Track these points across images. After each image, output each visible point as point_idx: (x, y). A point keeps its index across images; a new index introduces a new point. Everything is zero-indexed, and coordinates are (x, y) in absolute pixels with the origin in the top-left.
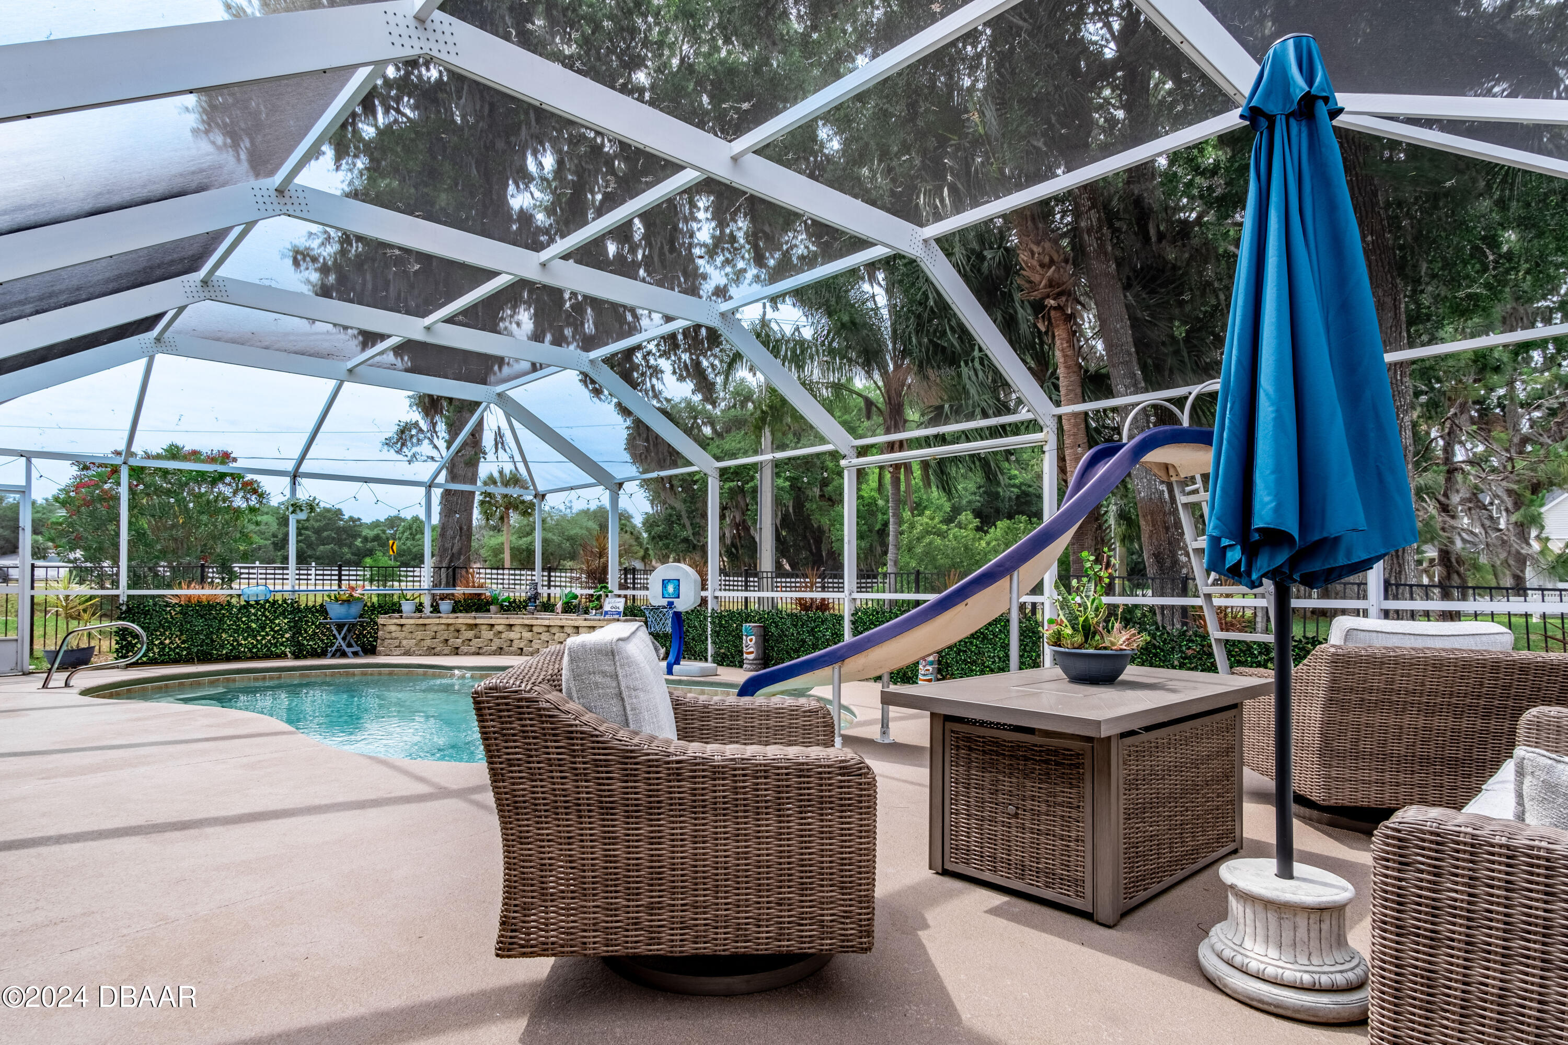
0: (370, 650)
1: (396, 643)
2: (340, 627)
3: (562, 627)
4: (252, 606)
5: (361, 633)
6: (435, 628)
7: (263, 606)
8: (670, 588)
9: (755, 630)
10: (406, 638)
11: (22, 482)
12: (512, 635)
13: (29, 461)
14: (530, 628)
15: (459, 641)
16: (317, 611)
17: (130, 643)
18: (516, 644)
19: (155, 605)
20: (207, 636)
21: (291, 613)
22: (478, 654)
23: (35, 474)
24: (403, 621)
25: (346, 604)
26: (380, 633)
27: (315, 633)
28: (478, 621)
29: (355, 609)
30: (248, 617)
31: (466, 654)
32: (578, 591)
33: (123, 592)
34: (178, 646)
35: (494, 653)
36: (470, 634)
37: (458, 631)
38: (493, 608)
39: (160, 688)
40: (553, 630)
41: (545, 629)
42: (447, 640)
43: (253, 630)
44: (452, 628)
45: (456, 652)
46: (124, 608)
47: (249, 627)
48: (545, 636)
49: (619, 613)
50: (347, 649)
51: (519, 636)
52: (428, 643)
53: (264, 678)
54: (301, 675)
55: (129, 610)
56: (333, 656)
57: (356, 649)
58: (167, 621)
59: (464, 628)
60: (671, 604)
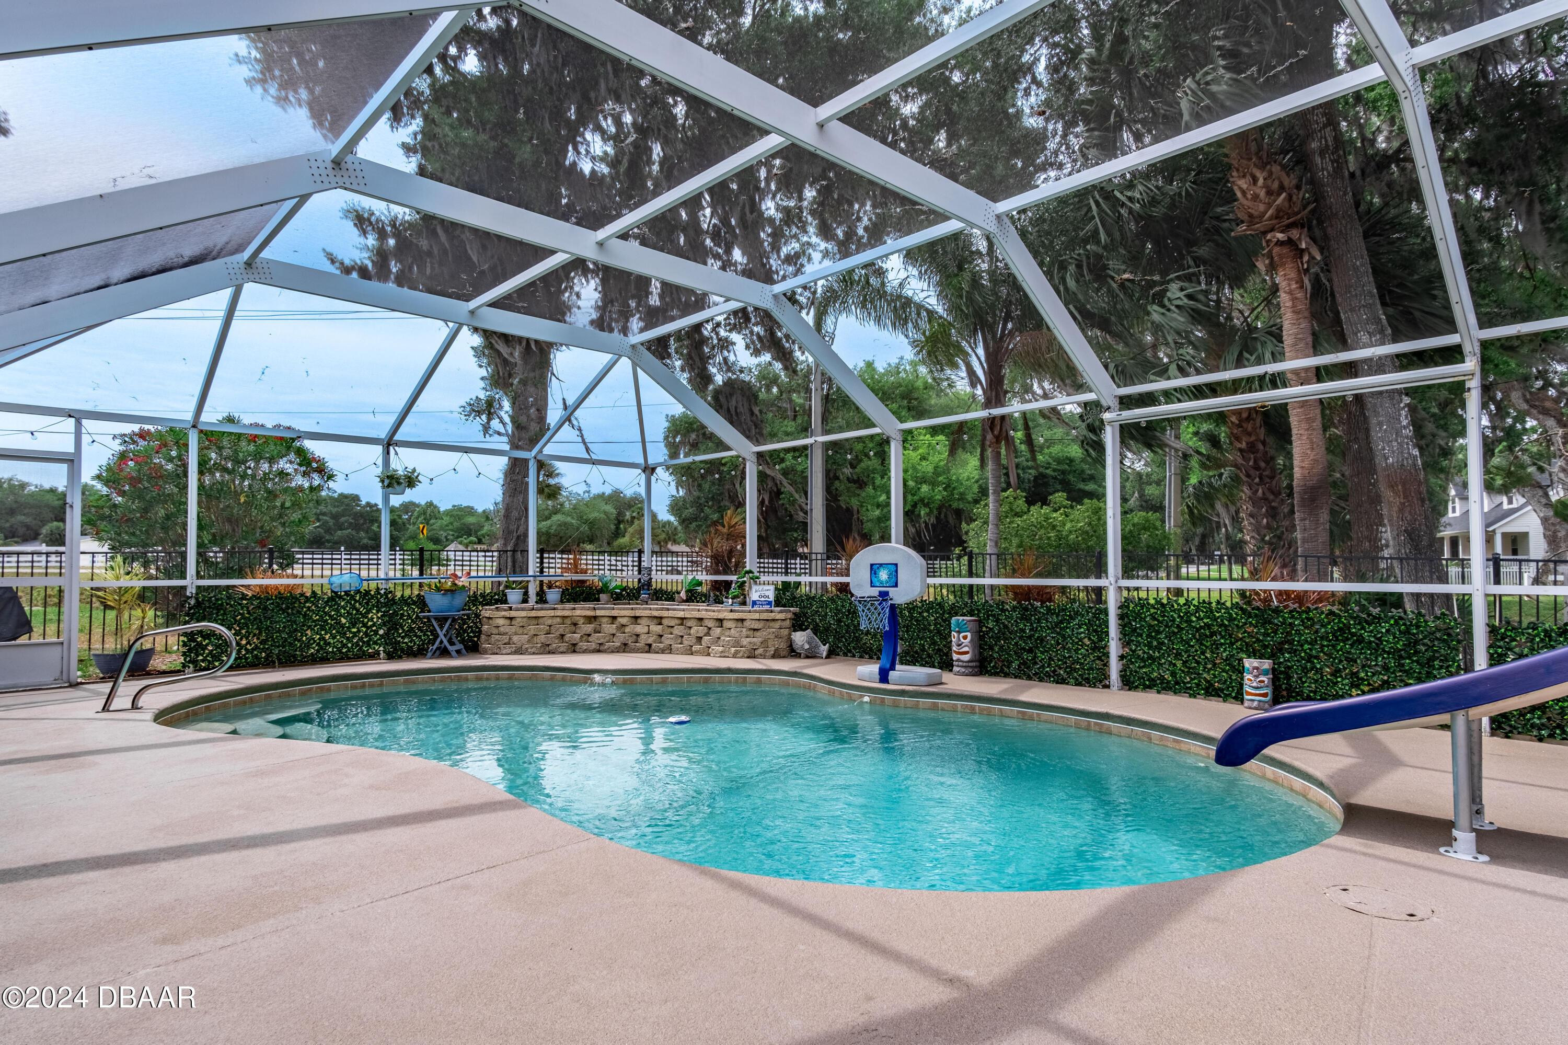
0: (473, 648)
1: (505, 639)
2: (442, 620)
3: (701, 619)
4: (340, 597)
5: (461, 628)
6: (549, 622)
7: (353, 597)
8: (883, 575)
9: (971, 625)
10: (516, 634)
11: (71, 449)
12: (639, 629)
13: (79, 424)
14: (659, 620)
15: (577, 636)
16: (414, 603)
17: (199, 645)
18: (644, 640)
19: (229, 598)
20: (290, 634)
21: (386, 605)
22: (599, 651)
23: (85, 439)
24: (513, 614)
25: (449, 595)
26: (485, 628)
27: (411, 629)
28: (599, 613)
29: (460, 600)
30: (337, 610)
31: (585, 651)
32: (703, 577)
33: (191, 582)
34: (256, 648)
35: (616, 651)
36: (589, 628)
37: (575, 624)
38: (603, 597)
39: (244, 703)
40: (689, 624)
41: (678, 622)
42: (562, 636)
43: (343, 626)
44: (568, 621)
45: (573, 649)
46: (193, 602)
47: (339, 623)
48: (678, 630)
49: (769, 603)
50: (449, 647)
51: (646, 630)
52: (542, 638)
53: (363, 686)
54: (406, 681)
55: (198, 604)
56: (433, 657)
57: (459, 646)
58: (243, 617)
59: (582, 621)
60: (884, 595)
